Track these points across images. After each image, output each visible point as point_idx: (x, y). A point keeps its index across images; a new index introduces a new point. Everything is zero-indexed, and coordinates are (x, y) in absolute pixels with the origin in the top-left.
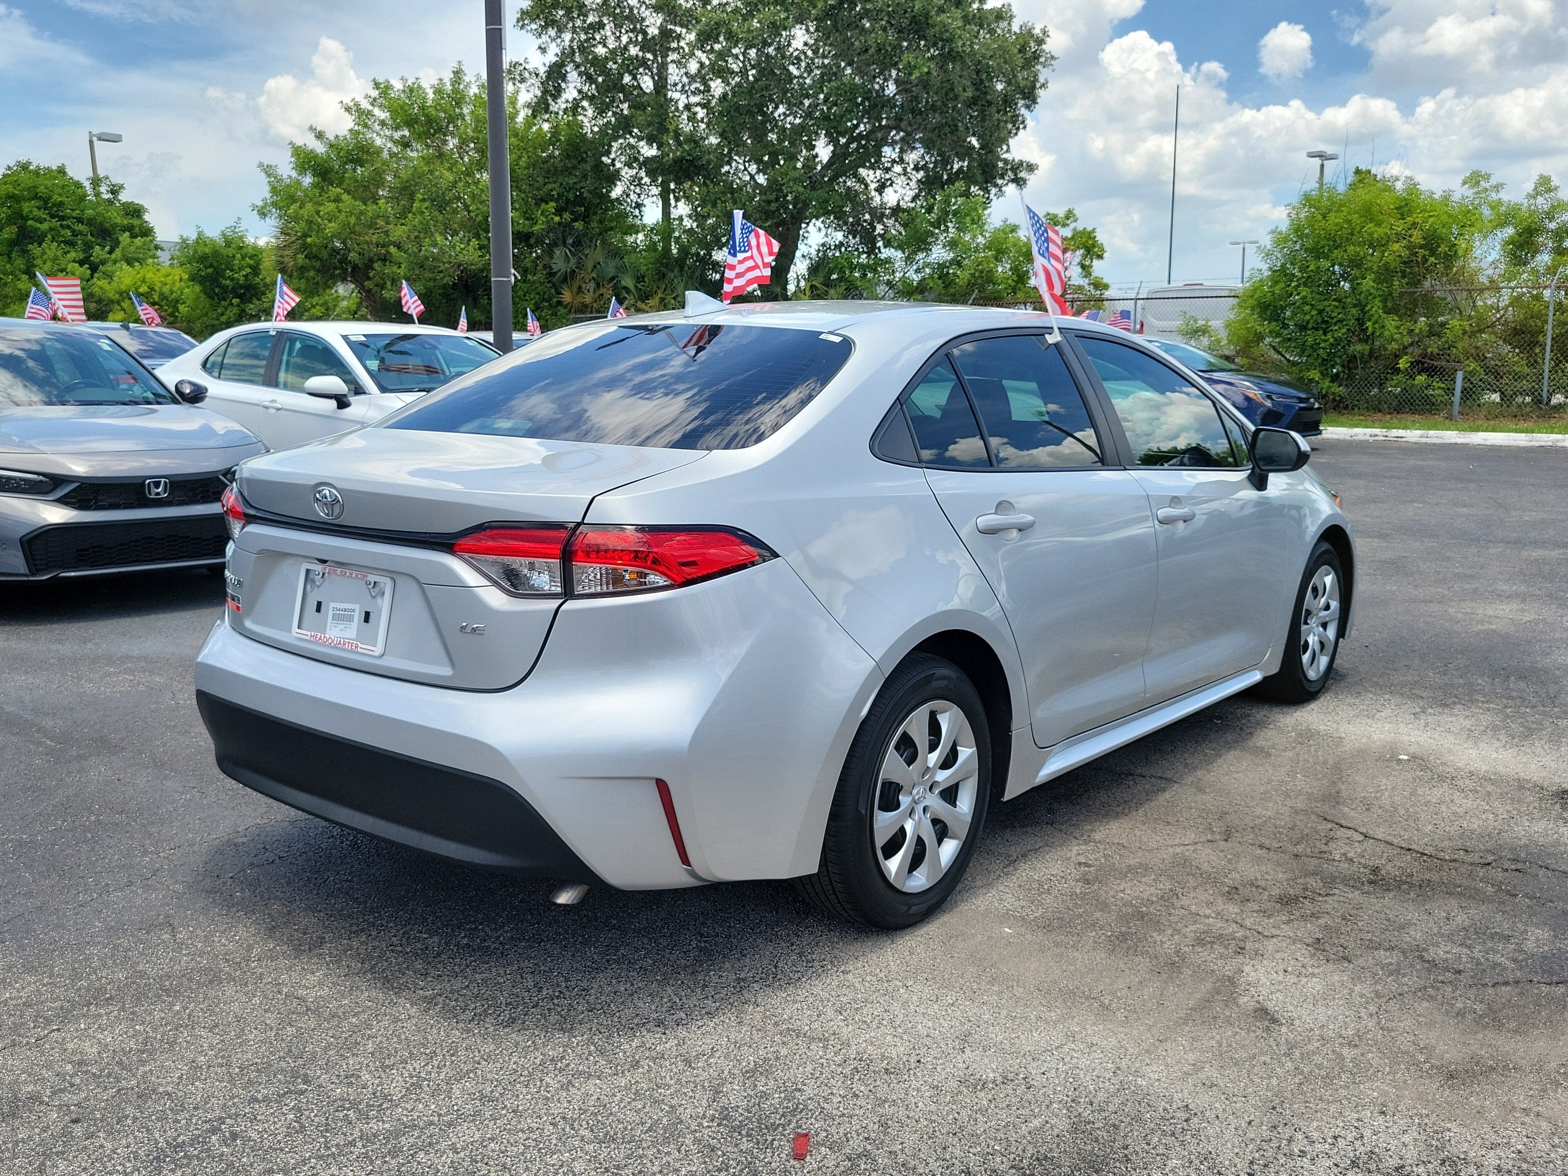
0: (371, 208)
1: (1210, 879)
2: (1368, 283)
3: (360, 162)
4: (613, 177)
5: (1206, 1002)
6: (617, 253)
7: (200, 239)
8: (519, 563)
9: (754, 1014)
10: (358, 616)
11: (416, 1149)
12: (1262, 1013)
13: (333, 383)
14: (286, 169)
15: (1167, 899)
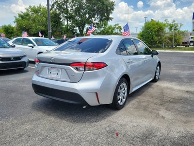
0: (29, 22)
1: (152, 102)
2: (153, 33)
3: (27, 16)
4: (61, 18)
5: (156, 116)
6: (62, 28)
7: (5, 26)
8: (78, 67)
9: (106, 120)
10: (56, 74)
11: (73, 137)
12: (163, 117)
13: (31, 45)
14: (18, 17)
15: (148, 105)
